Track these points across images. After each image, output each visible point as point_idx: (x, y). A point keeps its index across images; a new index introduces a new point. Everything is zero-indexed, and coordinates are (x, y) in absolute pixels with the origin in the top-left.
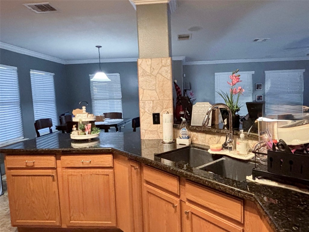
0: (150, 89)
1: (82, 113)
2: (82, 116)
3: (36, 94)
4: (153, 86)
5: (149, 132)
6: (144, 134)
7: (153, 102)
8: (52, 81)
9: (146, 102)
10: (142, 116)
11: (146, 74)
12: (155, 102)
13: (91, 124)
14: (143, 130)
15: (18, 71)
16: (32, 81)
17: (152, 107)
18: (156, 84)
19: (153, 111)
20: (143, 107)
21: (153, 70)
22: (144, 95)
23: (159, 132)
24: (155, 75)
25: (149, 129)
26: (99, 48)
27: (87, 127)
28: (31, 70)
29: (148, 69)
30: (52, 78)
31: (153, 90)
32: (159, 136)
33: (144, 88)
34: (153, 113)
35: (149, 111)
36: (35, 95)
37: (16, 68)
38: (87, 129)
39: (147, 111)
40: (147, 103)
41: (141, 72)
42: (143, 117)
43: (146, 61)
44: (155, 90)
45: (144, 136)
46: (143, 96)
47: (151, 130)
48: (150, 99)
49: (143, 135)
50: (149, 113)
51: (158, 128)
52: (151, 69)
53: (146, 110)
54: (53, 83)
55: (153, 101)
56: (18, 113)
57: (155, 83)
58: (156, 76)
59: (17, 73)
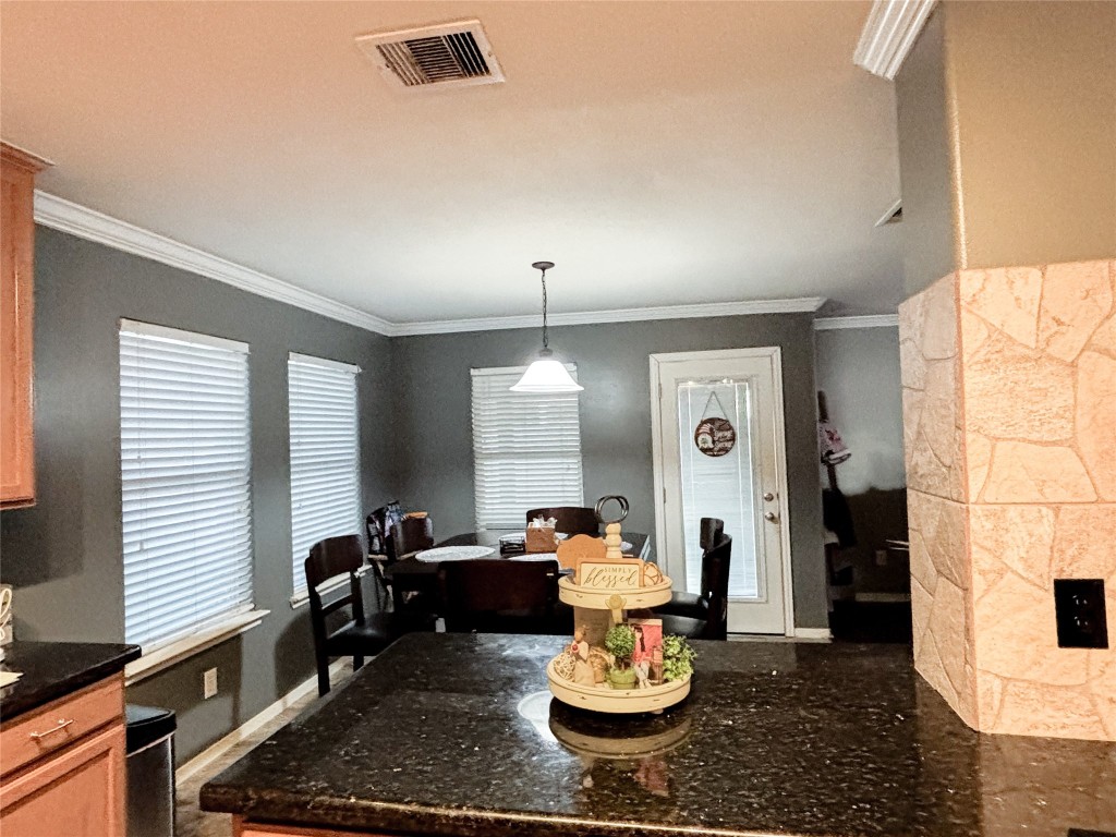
0: (1035, 436)
1: (601, 556)
2: (613, 574)
3: (302, 440)
4: (1058, 423)
5: (1033, 693)
6: (996, 703)
7: (1057, 516)
8: (350, 392)
9: (1012, 512)
10: (987, 591)
11: (1008, 353)
12: (1072, 512)
13: (659, 622)
14: (989, 677)
15: (250, 360)
16: (294, 393)
17: (1048, 540)
18: (1075, 406)
19: (1054, 568)
20: (989, 544)
21: (1055, 328)
22: (994, 469)
23: (1099, 701)
24: (1069, 360)
25: (1030, 675)
26: (543, 269)
27: (642, 639)
28: (291, 354)
29: (1022, 328)
30: (352, 383)
31: (1054, 443)
32: (1101, 721)
33: (993, 433)
34: (1055, 576)
35: (1030, 567)
36: (298, 444)
37: (245, 347)
38: (643, 649)
39: (1019, 567)
40: (1018, 520)
41: (978, 344)
42: (987, 600)
43: (1011, 283)
44: (1072, 444)
45: (998, 716)
46: (989, 476)
47: (1047, 680)
48: (1036, 496)
49: (989, 705)
50: (1032, 576)
51: (1094, 672)
52: (1042, 325)
53: (1013, 558)
54: (353, 402)
55: (1056, 507)
56: (239, 512)
57: (1072, 401)
58: (1073, 364)
59: (246, 365)
